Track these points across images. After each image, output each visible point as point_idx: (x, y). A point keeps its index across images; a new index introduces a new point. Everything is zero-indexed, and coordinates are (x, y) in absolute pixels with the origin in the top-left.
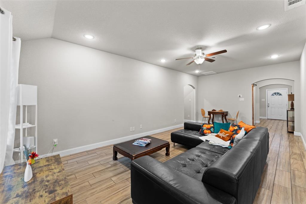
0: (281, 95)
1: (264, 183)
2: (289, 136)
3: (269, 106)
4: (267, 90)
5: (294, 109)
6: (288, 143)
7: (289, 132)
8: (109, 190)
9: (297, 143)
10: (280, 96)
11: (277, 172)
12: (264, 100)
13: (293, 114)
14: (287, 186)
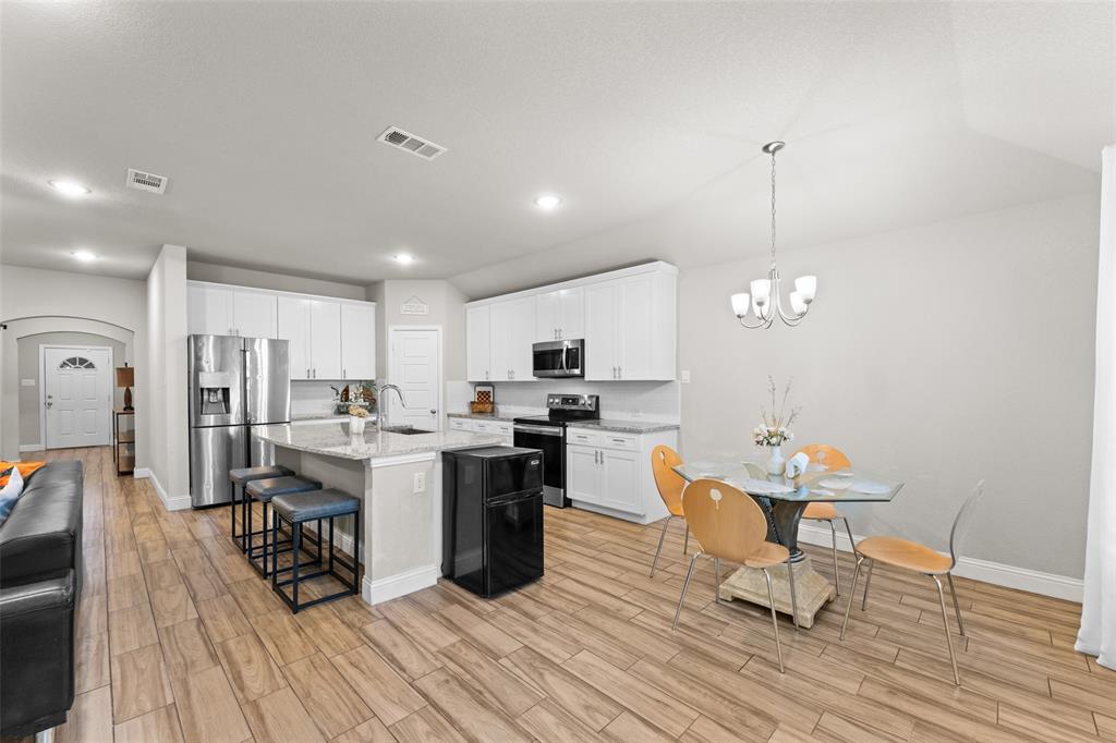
0: (91, 366)
1: (84, 590)
2: (122, 484)
3: (50, 404)
4: (42, 347)
5: (133, 409)
6: (123, 498)
7: (121, 474)
9: (143, 494)
10: (90, 371)
11: (111, 560)
12: (32, 382)
13: (132, 422)
14: (134, 571)
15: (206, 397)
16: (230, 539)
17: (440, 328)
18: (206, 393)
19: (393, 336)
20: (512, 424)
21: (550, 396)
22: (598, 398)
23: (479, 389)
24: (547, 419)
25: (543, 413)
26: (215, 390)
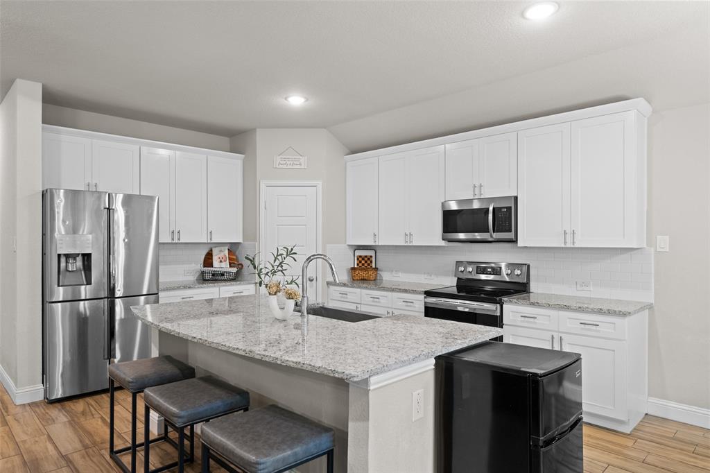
15: (63, 264)
16: (108, 457)
17: (319, 183)
18: (63, 260)
19: (266, 192)
20: (422, 297)
21: (459, 263)
22: (529, 266)
23: (358, 253)
24: (454, 291)
25: (449, 283)
26: (74, 256)
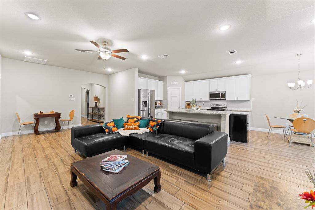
8: (197, 206)
17: (180, 88)
21: (212, 104)
22: (227, 104)
23: (187, 103)
